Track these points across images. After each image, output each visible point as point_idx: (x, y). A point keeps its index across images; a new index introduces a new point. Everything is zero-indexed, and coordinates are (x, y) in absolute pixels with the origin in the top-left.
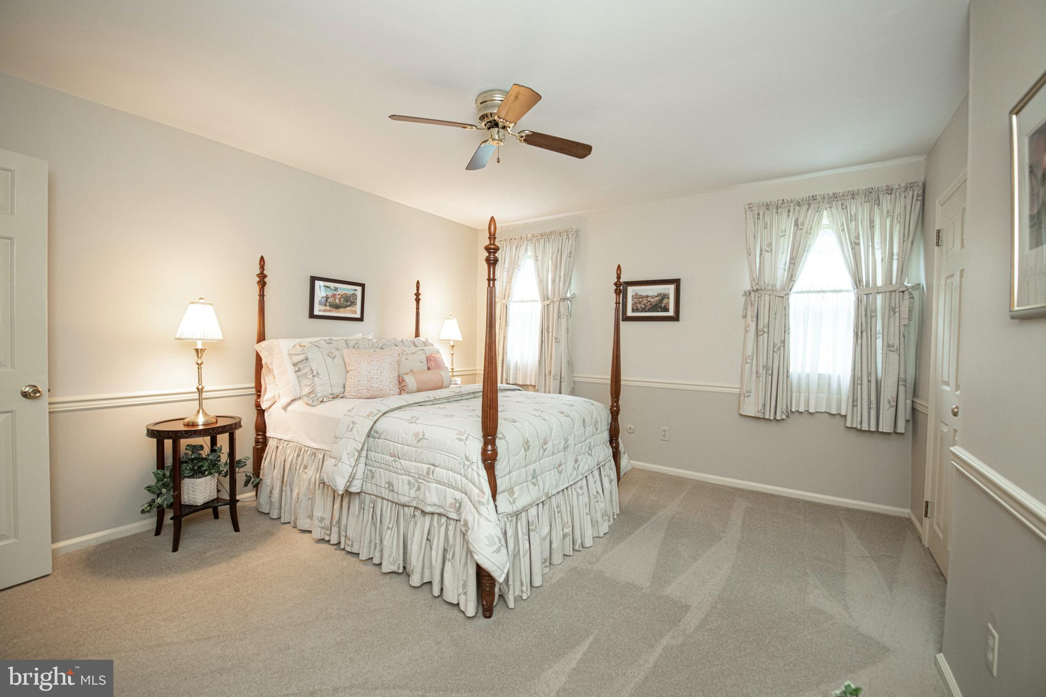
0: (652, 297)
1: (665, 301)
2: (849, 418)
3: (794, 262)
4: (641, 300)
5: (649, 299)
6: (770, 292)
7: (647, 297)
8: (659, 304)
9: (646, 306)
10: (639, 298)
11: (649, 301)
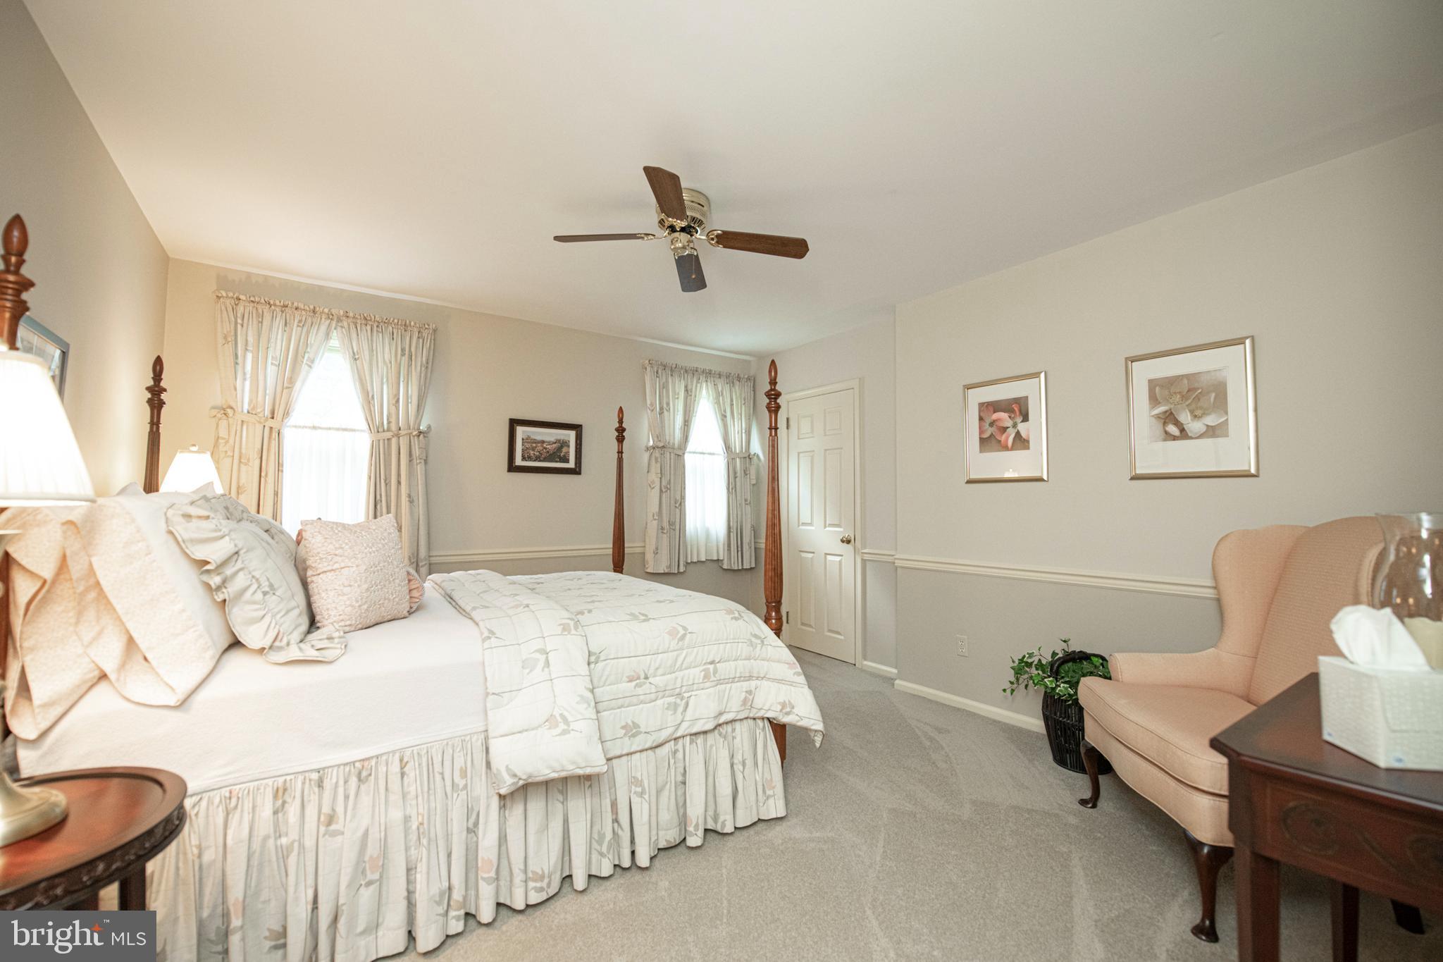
0: (550, 443)
1: (564, 450)
2: (726, 562)
3: (687, 423)
4: (534, 445)
5: (545, 446)
6: (671, 450)
7: (543, 442)
8: (558, 453)
9: (541, 454)
10: (533, 443)
11: (546, 448)
